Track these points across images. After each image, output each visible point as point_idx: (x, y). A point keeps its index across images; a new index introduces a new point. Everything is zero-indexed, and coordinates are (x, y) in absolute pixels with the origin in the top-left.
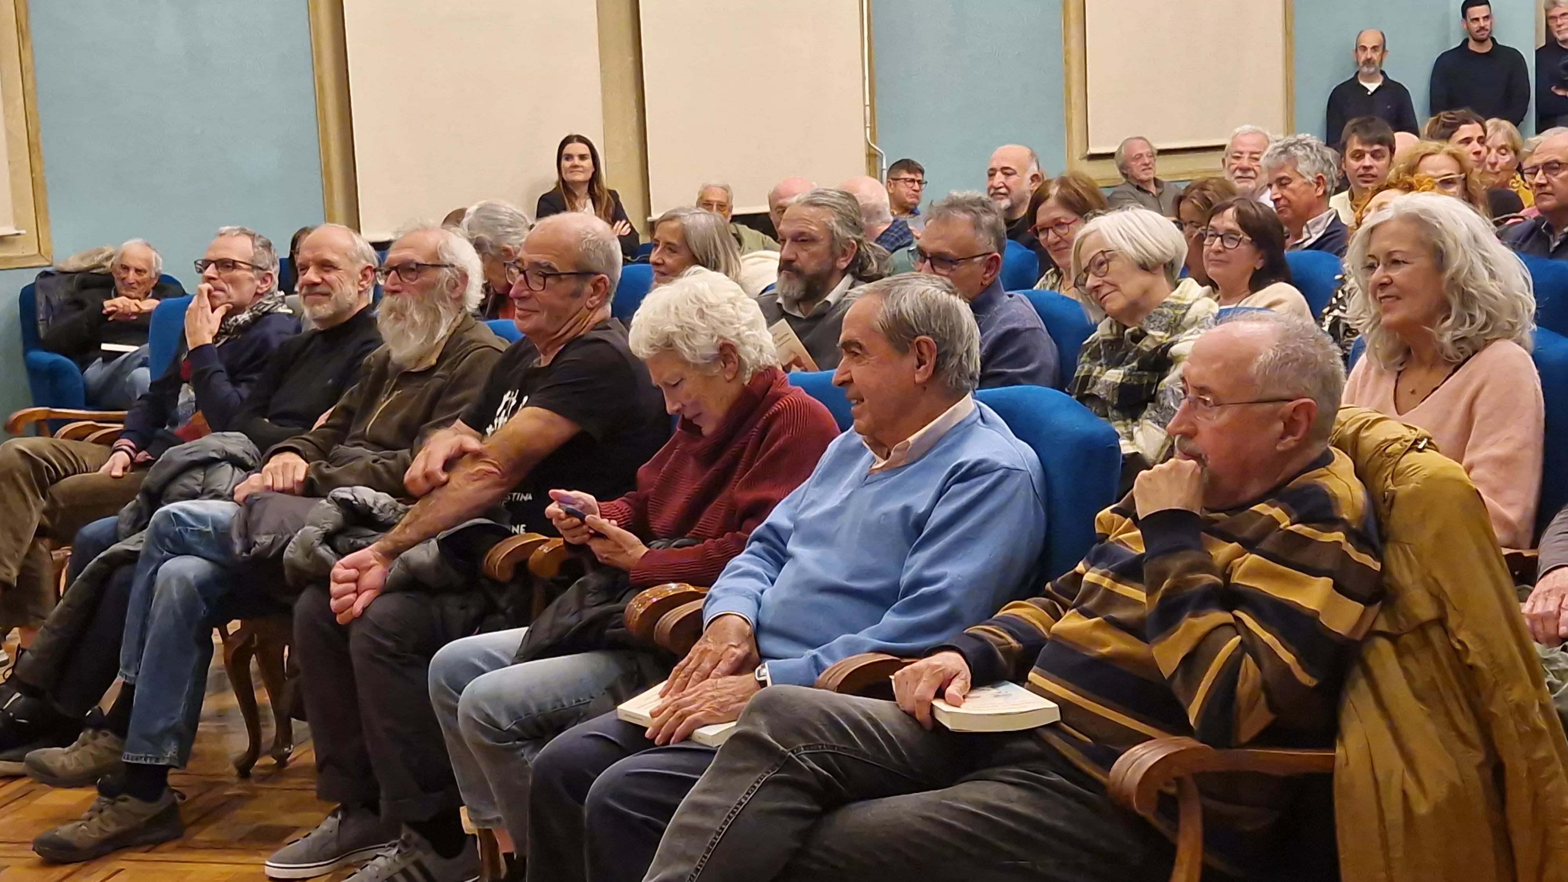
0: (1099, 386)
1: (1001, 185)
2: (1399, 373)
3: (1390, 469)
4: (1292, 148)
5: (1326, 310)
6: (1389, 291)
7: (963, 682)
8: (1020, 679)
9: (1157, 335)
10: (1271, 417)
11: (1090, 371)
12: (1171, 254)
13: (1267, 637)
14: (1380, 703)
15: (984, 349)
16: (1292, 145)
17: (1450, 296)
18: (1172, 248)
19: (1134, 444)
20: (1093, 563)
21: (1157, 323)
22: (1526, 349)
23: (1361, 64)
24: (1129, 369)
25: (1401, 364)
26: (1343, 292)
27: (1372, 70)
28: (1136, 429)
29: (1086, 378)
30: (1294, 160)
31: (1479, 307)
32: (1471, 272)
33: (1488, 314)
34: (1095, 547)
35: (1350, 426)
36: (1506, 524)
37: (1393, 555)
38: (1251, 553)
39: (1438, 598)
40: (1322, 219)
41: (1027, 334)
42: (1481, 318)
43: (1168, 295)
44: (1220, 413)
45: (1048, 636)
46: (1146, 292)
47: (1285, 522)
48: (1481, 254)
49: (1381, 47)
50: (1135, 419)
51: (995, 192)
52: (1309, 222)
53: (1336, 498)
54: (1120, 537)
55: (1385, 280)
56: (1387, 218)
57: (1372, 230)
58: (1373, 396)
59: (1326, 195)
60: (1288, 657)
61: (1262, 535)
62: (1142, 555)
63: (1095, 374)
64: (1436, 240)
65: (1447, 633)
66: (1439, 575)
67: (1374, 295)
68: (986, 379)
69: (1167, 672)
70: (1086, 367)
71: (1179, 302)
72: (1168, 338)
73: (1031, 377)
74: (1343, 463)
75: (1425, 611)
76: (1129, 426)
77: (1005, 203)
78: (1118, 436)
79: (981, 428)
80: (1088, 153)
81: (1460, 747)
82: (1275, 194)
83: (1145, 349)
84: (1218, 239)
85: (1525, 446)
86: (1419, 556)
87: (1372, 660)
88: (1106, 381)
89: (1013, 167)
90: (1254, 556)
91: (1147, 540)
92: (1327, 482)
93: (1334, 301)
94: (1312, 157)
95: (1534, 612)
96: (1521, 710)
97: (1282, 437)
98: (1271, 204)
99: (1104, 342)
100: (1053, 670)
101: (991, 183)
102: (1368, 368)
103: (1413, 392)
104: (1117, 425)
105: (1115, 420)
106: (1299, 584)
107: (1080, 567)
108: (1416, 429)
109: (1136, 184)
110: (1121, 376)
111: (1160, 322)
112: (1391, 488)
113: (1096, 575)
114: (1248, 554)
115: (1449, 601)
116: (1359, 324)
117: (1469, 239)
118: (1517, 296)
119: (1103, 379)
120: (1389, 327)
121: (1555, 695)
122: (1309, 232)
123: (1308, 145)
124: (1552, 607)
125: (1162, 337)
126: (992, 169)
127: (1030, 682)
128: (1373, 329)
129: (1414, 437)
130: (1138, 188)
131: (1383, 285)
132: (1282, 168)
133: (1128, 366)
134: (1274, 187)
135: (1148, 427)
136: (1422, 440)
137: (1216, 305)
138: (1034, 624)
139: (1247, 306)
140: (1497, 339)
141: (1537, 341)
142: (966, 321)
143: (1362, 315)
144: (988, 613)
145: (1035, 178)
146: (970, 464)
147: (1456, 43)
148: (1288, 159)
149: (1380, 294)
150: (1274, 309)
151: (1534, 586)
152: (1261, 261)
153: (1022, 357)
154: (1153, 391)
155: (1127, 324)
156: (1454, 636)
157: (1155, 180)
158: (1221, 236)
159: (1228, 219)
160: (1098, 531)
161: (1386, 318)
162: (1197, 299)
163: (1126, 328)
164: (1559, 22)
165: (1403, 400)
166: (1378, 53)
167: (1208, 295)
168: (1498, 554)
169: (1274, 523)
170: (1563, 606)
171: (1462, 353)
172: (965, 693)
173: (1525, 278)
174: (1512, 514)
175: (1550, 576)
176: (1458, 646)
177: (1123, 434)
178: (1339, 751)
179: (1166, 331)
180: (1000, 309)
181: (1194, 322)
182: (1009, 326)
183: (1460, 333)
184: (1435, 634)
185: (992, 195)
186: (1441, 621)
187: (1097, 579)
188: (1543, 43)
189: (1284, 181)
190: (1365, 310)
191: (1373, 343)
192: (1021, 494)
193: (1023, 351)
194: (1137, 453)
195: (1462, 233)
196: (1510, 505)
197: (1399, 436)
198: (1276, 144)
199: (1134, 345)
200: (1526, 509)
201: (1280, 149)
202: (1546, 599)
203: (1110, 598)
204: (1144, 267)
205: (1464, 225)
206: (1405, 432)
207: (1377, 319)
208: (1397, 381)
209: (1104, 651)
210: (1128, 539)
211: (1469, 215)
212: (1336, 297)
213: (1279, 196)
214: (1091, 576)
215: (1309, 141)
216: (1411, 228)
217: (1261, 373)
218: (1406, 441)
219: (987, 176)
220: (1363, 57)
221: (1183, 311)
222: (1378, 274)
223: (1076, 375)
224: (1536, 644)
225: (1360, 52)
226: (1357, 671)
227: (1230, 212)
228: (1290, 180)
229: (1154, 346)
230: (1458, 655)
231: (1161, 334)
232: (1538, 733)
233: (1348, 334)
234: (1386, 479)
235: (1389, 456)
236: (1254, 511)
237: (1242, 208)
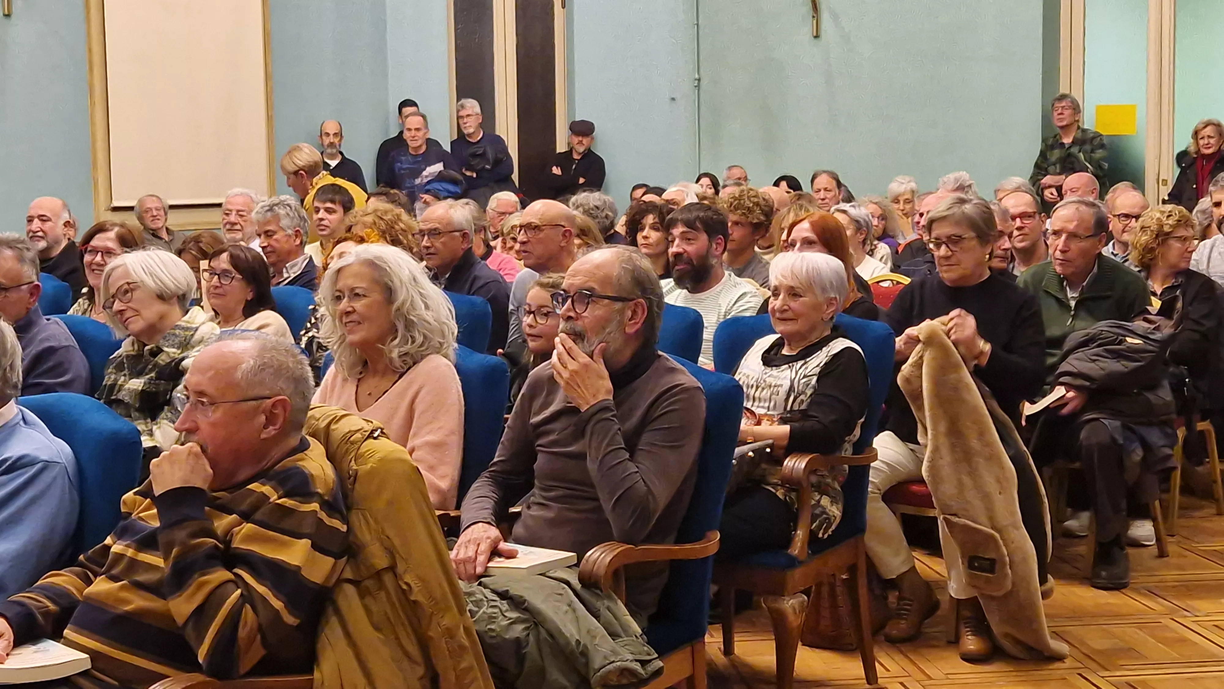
0: (124, 393)
1: (39, 229)
2: (359, 380)
3: (353, 454)
4: (276, 208)
5: (302, 332)
6: (354, 317)
7: (6, 642)
8: (57, 636)
9: (171, 351)
10: (256, 412)
11: (116, 380)
12: (184, 288)
13: (261, 589)
14: (348, 635)
15: (26, 362)
16: (277, 205)
17: (397, 323)
18: (185, 284)
19: (153, 440)
20: (120, 537)
21: (170, 342)
22: (450, 360)
23: (326, 147)
24: (148, 379)
25: (361, 373)
26: (316, 319)
27: (334, 151)
28: (155, 427)
29: (113, 386)
30: (277, 218)
31: (418, 331)
32: (412, 304)
33: (425, 337)
34: (122, 523)
35: (323, 421)
36: (438, 491)
37: (355, 517)
38: (247, 523)
39: (391, 552)
40: (298, 262)
41: (63, 350)
42: (419, 339)
43: (180, 320)
44: (214, 411)
45: (80, 599)
46: (162, 317)
47: (274, 497)
48: (420, 292)
49: (339, 135)
50: (154, 418)
51: (33, 236)
52: (287, 265)
53: (312, 475)
54: (141, 515)
55: (350, 309)
56: (349, 262)
57: (339, 271)
58: (339, 398)
59: (302, 244)
60: (277, 604)
61: (255, 508)
62: (158, 528)
63: (119, 383)
64: (386, 279)
65: (396, 576)
66: (391, 533)
67: (341, 320)
68: (27, 388)
69: (180, 621)
70: (113, 377)
71: (189, 325)
72: (179, 354)
73: (65, 386)
74: (316, 449)
75: (381, 561)
76: (149, 425)
77: (42, 244)
78: (139, 433)
79: (24, 430)
80: (112, 205)
81: (406, 664)
82: (263, 243)
83: (161, 362)
84: (216, 277)
85: (453, 433)
86: (376, 521)
87: (342, 602)
88: (129, 389)
89: (48, 215)
90: (249, 525)
91: (161, 515)
92: (304, 464)
93: (309, 325)
94: (291, 214)
95: (458, 558)
96: (450, 633)
97: (265, 427)
98: (260, 250)
99: (128, 356)
100: (85, 627)
101: (29, 227)
102: (335, 377)
103: (370, 394)
104: (139, 424)
105: (136, 420)
106: (283, 544)
107: (108, 541)
108: (372, 422)
109: (151, 232)
110: (142, 385)
111: (173, 341)
112: (355, 467)
113: (121, 547)
114: (244, 524)
115: (398, 553)
116: (329, 342)
117: (410, 278)
118: (444, 323)
119: (127, 386)
120: (352, 345)
121: (474, 619)
122: (288, 272)
123: (289, 205)
124: (471, 553)
125: (174, 353)
126: (30, 217)
127: (65, 638)
128: (339, 346)
129: (371, 428)
130: (153, 235)
131: (348, 313)
132: (268, 223)
133: (148, 377)
134: (262, 236)
135: (164, 426)
136: (376, 430)
137: (217, 327)
138: (69, 589)
139: (243, 328)
140: (428, 354)
141: (458, 356)
142: (9, 339)
143: (332, 336)
144: (29, 583)
145: (67, 224)
146: (13, 459)
147: (394, 134)
148: (273, 216)
149: (345, 320)
150: (263, 330)
151: (458, 537)
152: (251, 293)
153: (58, 369)
154: (168, 397)
155: (146, 343)
156: (402, 580)
157: (167, 229)
158: (218, 275)
159: (223, 262)
160: (123, 510)
161: (351, 338)
162: (203, 323)
163: (145, 345)
164: (465, 120)
165: (362, 400)
166: (338, 139)
167: (212, 320)
168: (433, 515)
169: (265, 497)
170: (479, 551)
171: (405, 364)
172: (8, 651)
173: (450, 310)
174: (444, 484)
175: (470, 529)
176: (405, 587)
177: (144, 431)
178: (317, 675)
179: (178, 348)
180: (38, 331)
181: (201, 342)
182: (47, 344)
183: (404, 349)
184: (388, 579)
185: (31, 237)
186: (392, 568)
187: (123, 550)
188: (455, 137)
189: (269, 234)
190: (333, 332)
191: (339, 357)
192: (59, 482)
193: (59, 364)
194: (156, 446)
195: (405, 275)
196: (443, 477)
197: (360, 428)
198: (263, 203)
199: (152, 359)
200: (453, 480)
201: (267, 208)
202: (466, 547)
203: (134, 564)
204: (161, 297)
205: (407, 270)
206: (364, 424)
207: (342, 338)
208: (357, 386)
209: (128, 608)
210: (145, 516)
211: (409, 262)
212: (310, 322)
213: (265, 244)
214: (117, 548)
215: (289, 202)
216: (366, 270)
217: (244, 378)
218: (365, 431)
219: (26, 221)
220: (327, 141)
221: (192, 333)
222: (344, 304)
223: (104, 383)
224: (460, 581)
225: (324, 138)
226: (330, 610)
227: (225, 256)
228: (275, 233)
229: (168, 361)
230: (404, 593)
231: (174, 350)
232: (462, 647)
233: (320, 351)
234: (351, 461)
235: (352, 443)
236: (248, 489)
237: (233, 251)
